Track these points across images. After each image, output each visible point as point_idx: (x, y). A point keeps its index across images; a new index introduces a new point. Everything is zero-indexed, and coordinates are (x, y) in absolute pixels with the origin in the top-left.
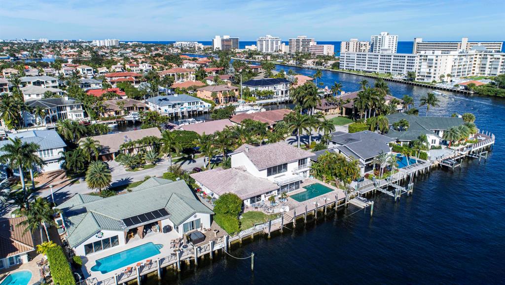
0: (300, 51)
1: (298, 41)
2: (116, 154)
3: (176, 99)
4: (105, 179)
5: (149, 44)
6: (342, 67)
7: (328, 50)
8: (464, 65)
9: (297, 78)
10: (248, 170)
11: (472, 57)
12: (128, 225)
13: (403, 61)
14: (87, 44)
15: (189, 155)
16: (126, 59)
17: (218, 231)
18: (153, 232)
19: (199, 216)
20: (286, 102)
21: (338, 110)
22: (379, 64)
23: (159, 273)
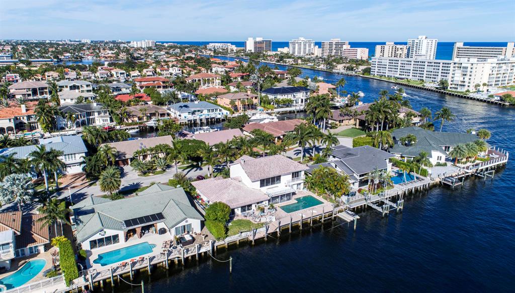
0: (333, 54)
2: (132, 160)
3: (196, 106)
4: (115, 183)
5: (184, 45)
7: (362, 53)
9: (319, 86)
10: (243, 181)
12: (127, 226)
13: (438, 68)
14: (126, 45)
15: (197, 162)
16: (158, 63)
17: (207, 236)
18: (150, 233)
19: (190, 221)
20: (304, 111)
21: (352, 122)
22: (412, 70)
23: (149, 269)
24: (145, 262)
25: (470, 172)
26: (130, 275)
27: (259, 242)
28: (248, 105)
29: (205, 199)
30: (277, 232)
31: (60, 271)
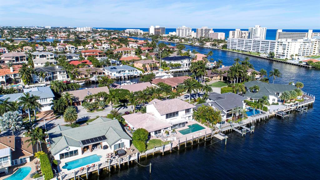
0: (203, 36)
2: (83, 102)
3: (121, 68)
4: (74, 117)
5: (110, 30)
6: (229, 48)
7: (221, 36)
8: (307, 48)
9: (196, 56)
10: (155, 115)
11: (313, 43)
13: (268, 45)
14: (73, 30)
15: (124, 103)
16: (95, 41)
17: (134, 150)
18: (98, 149)
19: (123, 140)
20: (189, 71)
21: (219, 78)
22: (252, 46)
23: (98, 171)
24: (95, 167)
25: (293, 108)
26: (86, 176)
27: (167, 153)
28: (154, 67)
29: (131, 126)
30: (178, 147)
31: (41, 174)
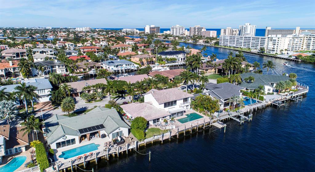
0: (196, 34)
1: (195, 28)
2: (81, 93)
3: (119, 62)
4: (71, 106)
5: (108, 30)
6: (221, 44)
7: (213, 34)
8: (296, 44)
9: (191, 51)
10: (153, 104)
11: (302, 38)
12: (81, 133)
13: (258, 41)
14: (73, 30)
15: (122, 94)
16: (94, 39)
17: (132, 138)
18: (96, 137)
19: (122, 129)
20: (184, 65)
21: (213, 70)
22: (243, 42)
23: (96, 160)
24: (93, 156)
25: (288, 97)
26: (83, 165)
27: (166, 141)
28: (150, 62)
29: (129, 115)
30: (177, 135)
31: (37, 163)
